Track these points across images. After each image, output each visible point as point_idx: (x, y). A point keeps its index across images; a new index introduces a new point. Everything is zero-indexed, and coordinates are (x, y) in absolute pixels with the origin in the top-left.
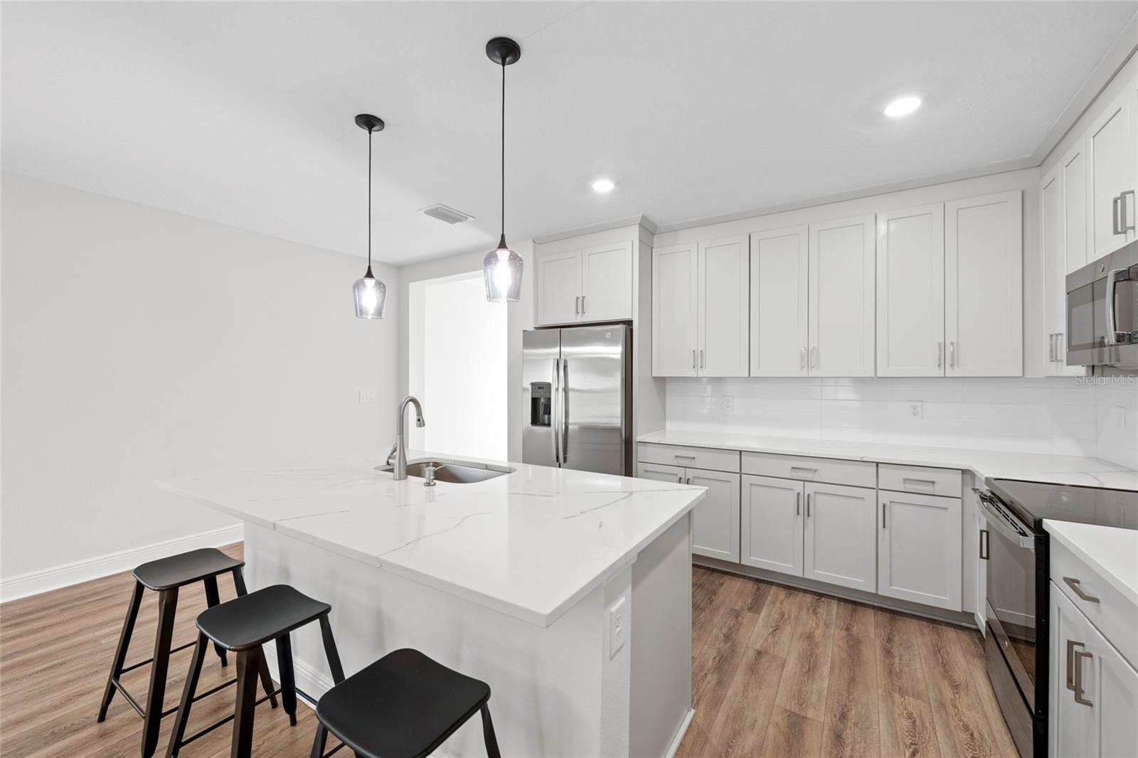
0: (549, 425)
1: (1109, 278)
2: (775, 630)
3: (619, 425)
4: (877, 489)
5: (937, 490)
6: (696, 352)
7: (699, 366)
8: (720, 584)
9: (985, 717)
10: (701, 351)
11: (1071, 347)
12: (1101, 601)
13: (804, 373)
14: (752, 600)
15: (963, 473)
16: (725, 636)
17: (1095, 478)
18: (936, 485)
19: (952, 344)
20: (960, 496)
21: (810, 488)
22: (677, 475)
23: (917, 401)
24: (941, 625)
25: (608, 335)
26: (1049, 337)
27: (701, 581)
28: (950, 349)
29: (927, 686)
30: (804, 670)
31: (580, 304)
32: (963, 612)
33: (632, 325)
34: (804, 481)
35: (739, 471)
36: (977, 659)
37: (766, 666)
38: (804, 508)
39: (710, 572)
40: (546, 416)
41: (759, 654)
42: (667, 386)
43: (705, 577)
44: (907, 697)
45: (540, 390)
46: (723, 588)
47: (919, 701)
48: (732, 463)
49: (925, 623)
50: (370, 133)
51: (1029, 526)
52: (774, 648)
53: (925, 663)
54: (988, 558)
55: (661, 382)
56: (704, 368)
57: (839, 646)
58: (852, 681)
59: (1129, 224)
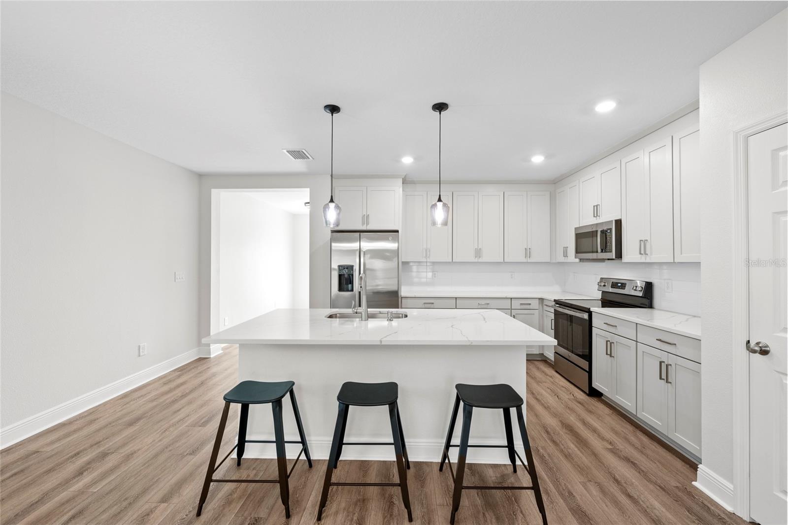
0: (352, 290)
1: (598, 232)
4: (511, 309)
5: (531, 307)
6: (426, 249)
7: (428, 256)
10: (429, 249)
11: (576, 253)
13: (477, 260)
15: (539, 299)
18: (531, 305)
19: (530, 248)
20: (539, 309)
25: (390, 238)
26: (563, 248)
31: (366, 219)
32: (539, 354)
33: (398, 232)
35: (456, 308)
40: (350, 285)
45: (344, 270)
48: (452, 304)
50: (332, 115)
51: (585, 311)
54: (554, 329)
56: (431, 257)
59: (599, 215)
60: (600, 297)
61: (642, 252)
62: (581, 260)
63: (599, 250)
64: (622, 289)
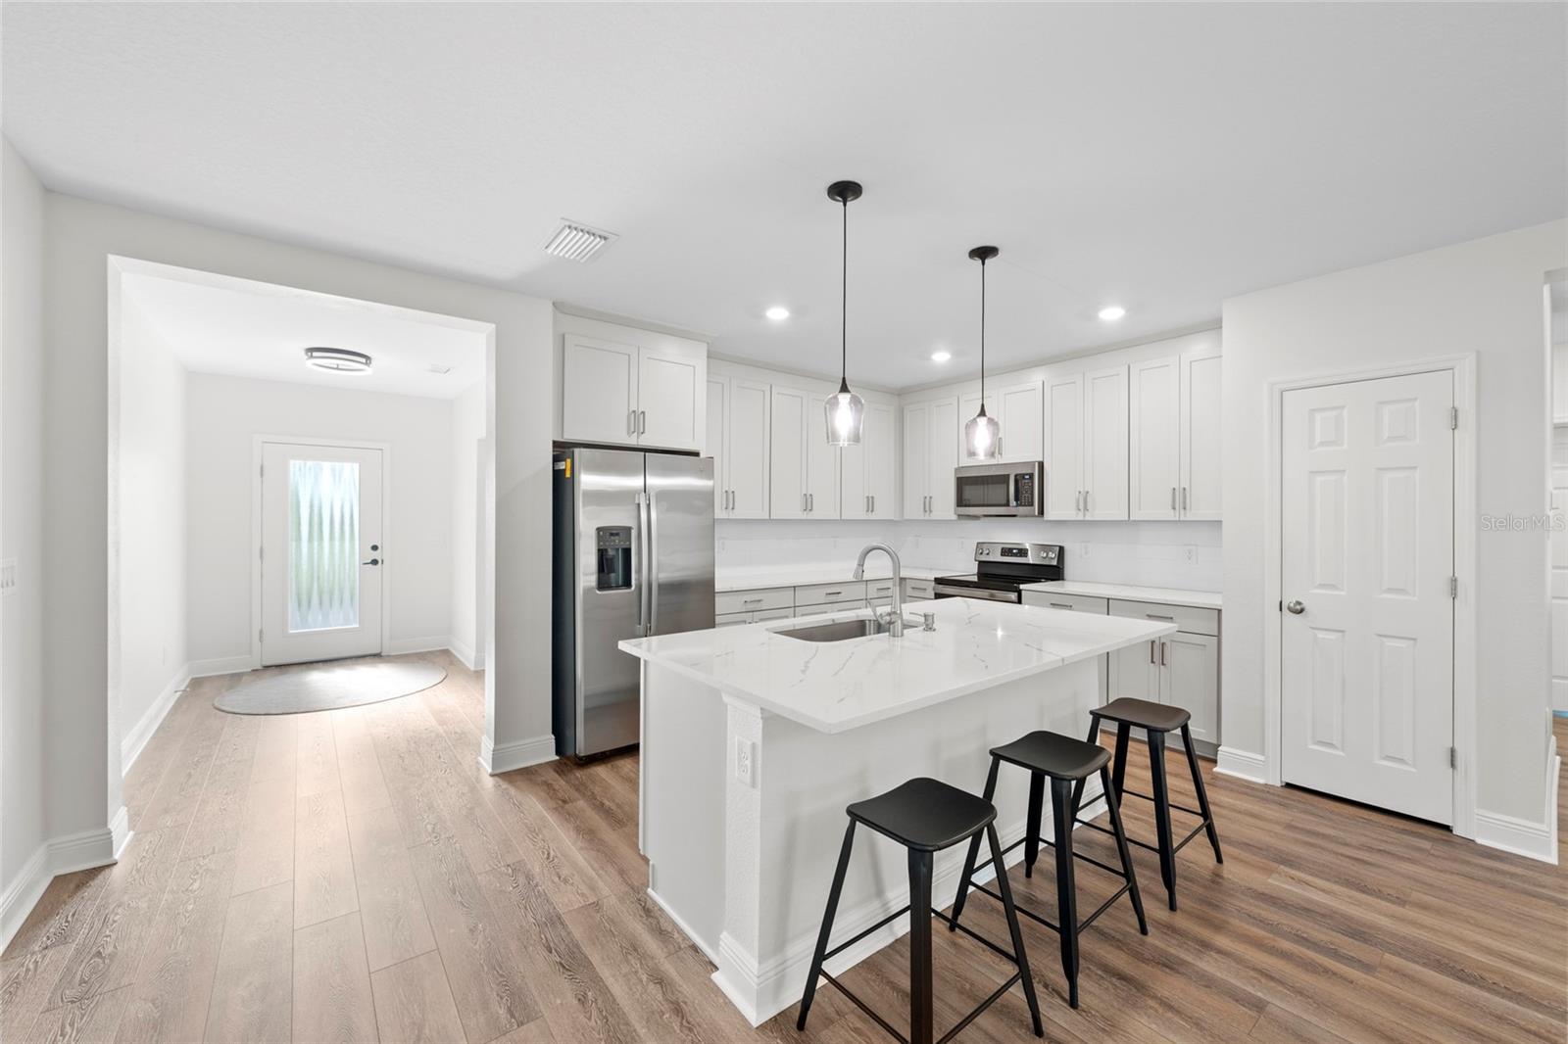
7: (731, 508)
10: (733, 492)
13: (805, 516)
19: (872, 497)
26: (923, 497)
28: (871, 500)
31: (637, 421)
45: (612, 538)
60: (976, 571)
61: (1081, 507)
62: (960, 516)
63: (1012, 502)
64: (1021, 556)
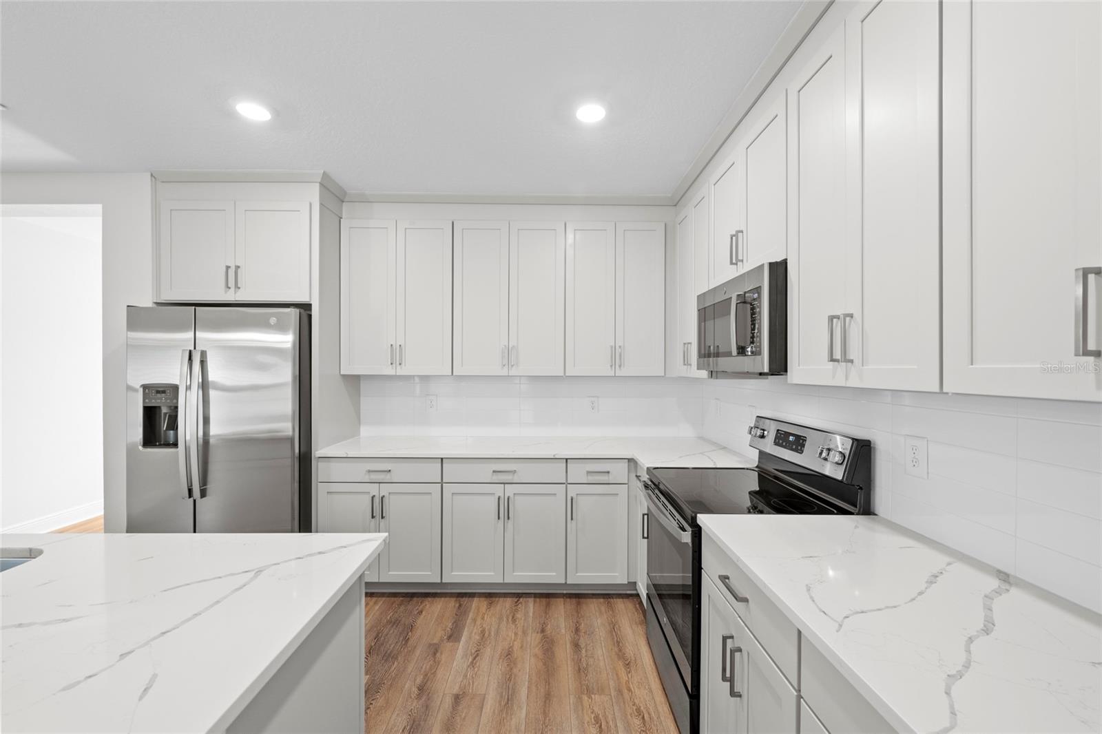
0: (175, 445)
1: (733, 299)
2: (475, 659)
3: (290, 433)
4: (567, 483)
5: (611, 479)
6: (394, 346)
7: (398, 363)
8: (419, 613)
9: (651, 691)
10: (400, 346)
11: (700, 355)
12: (750, 601)
13: (504, 372)
14: (453, 624)
15: (629, 462)
16: (418, 688)
17: (709, 458)
18: (610, 474)
19: (620, 347)
20: (626, 482)
21: (510, 490)
22: (369, 493)
23: (594, 397)
24: (613, 598)
25: (273, 321)
26: (682, 344)
27: (396, 615)
28: (618, 350)
29: (608, 674)
30: (503, 703)
31: (232, 275)
32: (629, 582)
33: (311, 310)
34: (504, 483)
35: (440, 481)
36: (639, 626)
37: (463, 716)
38: (504, 510)
39: (409, 599)
40: (172, 432)
41: (457, 699)
42: (362, 385)
43: (402, 608)
44: (593, 696)
45: (159, 395)
46: (422, 616)
47: (602, 696)
48: (433, 472)
49: (602, 600)
51: (687, 521)
52: (473, 684)
53: (605, 647)
54: (648, 538)
55: (354, 381)
56: (403, 364)
57: (536, 655)
58: (548, 697)
59: (740, 258)
60: (756, 462)
61: (837, 355)
62: (710, 374)
63: (734, 352)
64: (796, 450)
